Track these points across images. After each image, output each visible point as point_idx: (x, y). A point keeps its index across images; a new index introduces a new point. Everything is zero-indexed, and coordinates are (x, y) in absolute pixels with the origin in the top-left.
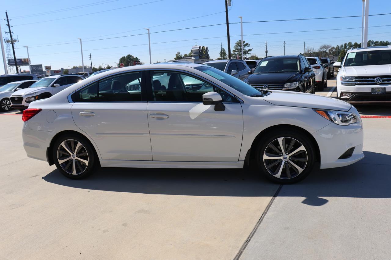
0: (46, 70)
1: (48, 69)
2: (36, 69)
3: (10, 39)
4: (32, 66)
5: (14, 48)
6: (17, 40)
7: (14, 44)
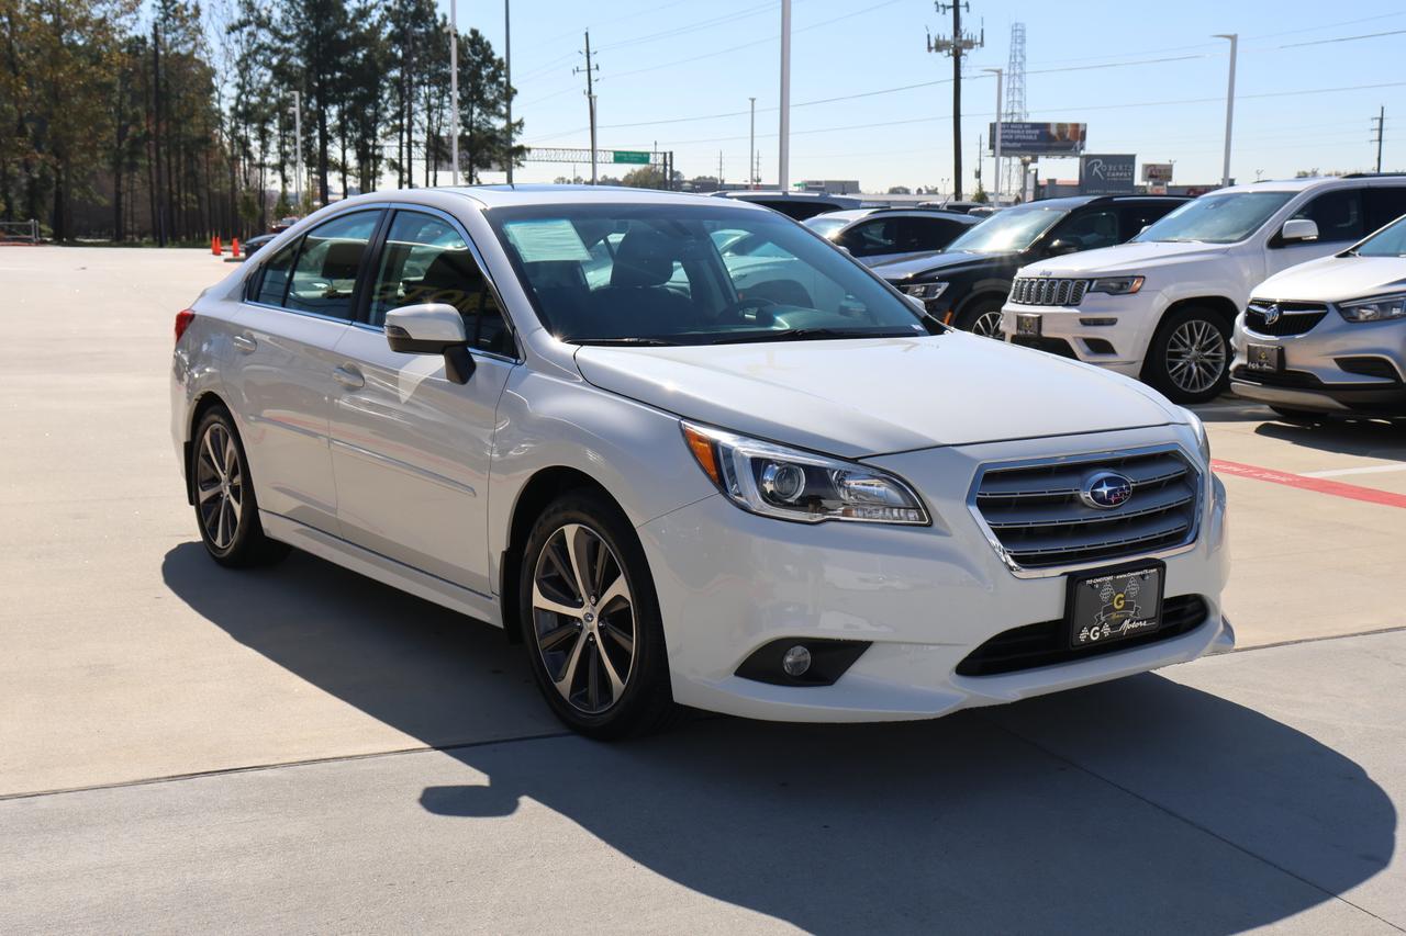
0: (1145, 184)
1: (1156, 177)
2: (1104, 174)
3: (949, 35)
4: (1089, 158)
5: (962, 75)
6: (979, 40)
7: (962, 58)
